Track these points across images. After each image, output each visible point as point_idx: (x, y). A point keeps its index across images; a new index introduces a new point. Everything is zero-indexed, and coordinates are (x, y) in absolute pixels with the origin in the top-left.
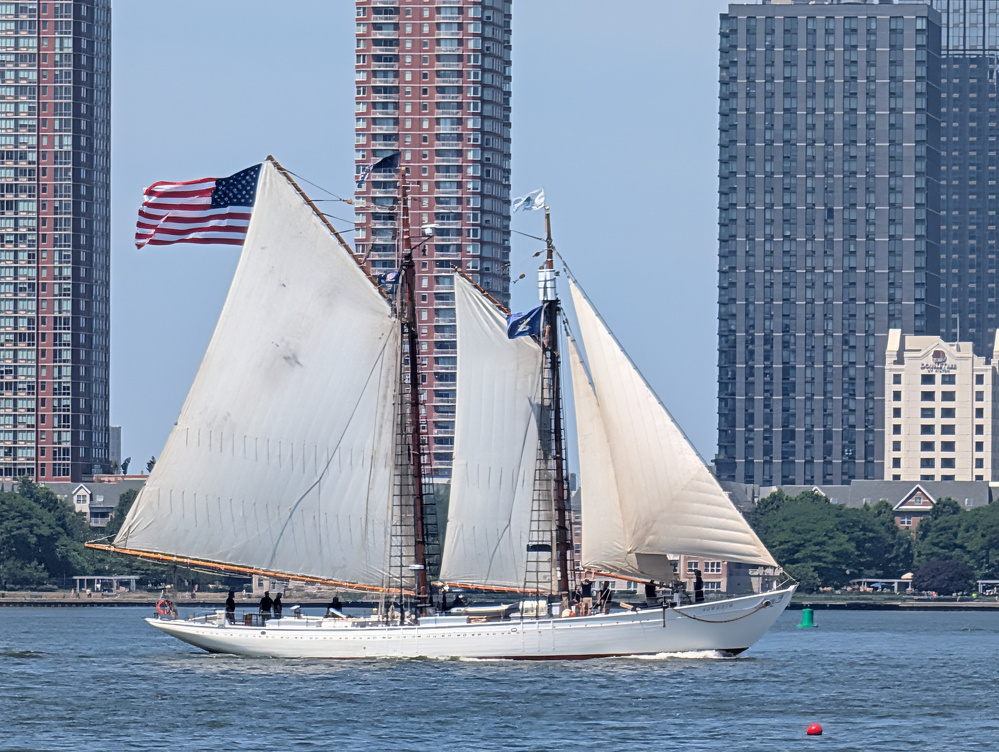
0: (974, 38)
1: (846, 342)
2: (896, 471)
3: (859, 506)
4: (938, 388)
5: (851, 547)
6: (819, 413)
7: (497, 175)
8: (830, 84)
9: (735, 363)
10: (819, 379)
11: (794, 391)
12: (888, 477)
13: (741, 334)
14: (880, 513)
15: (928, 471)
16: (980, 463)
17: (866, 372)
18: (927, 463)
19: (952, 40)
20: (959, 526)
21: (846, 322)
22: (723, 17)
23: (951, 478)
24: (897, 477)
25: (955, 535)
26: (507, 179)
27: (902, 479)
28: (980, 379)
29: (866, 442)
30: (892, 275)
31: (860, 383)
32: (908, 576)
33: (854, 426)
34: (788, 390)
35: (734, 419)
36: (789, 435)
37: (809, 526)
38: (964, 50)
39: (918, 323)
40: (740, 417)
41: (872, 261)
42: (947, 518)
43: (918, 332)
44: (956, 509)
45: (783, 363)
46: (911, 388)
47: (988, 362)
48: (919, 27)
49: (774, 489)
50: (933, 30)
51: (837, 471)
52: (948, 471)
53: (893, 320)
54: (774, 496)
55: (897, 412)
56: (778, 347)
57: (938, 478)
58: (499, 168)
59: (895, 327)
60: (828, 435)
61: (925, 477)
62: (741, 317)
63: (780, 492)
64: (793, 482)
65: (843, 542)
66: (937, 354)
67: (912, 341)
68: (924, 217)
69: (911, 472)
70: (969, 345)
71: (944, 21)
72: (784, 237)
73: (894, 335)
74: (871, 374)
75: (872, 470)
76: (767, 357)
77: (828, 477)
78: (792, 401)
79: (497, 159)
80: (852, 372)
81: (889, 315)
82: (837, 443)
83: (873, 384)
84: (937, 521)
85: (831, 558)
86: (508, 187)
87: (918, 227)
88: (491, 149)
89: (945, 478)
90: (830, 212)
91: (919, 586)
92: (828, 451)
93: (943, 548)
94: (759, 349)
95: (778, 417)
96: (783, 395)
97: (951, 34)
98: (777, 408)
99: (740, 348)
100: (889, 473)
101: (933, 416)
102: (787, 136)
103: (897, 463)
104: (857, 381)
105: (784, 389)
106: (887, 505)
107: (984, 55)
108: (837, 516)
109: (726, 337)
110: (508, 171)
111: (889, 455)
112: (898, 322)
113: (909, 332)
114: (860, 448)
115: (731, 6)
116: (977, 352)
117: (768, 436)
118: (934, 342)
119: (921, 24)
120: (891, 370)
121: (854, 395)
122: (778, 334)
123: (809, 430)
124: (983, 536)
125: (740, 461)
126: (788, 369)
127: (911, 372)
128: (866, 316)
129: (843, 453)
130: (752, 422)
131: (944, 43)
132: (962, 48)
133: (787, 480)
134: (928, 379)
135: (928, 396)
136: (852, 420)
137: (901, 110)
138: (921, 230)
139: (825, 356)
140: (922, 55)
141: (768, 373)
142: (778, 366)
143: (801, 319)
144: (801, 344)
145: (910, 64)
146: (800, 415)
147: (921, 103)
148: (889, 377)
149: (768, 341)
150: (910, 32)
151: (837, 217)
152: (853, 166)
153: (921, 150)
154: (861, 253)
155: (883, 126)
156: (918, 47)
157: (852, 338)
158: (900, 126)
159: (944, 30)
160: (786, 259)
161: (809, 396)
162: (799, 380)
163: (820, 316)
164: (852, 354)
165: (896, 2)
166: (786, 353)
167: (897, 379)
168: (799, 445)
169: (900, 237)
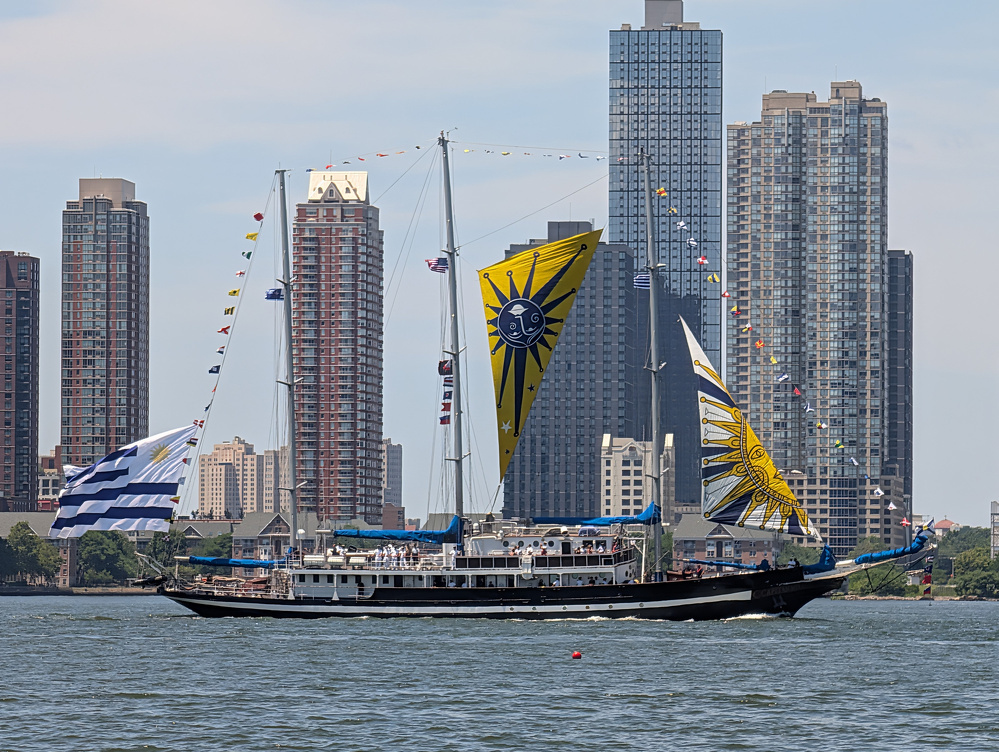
1: (578, 441)
4: (632, 468)
6: (563, 483)
7: (375, 344)
10: (563, 463)
11: (548, 471)
17: (591, 459)
19: (640, 264)
21: (578, 430)
22: (506, 251)
26: (381, 346)
29: (590, 500)
30: (605, 402)
31: (587, 465)
33: (583, 491)
34: (545, 470)
35: (513, 487)
36: (544, 497)
39: (620, 430)
40: (517, 485)
41: (593, 395)
43: (621, 435)
45: (542, 454)
46: (617, 468)
47: (661, 453)
48: (621, 258)
50: (629, 260)
53: (605, 429)
55: (608, 483)
56: (538, 444)
58: (376, 340)
59: (607, 433)
60: (568, 496)
66: (632, 449)
67: (617, 441)
68: (624, 368)
70: (650, 443)
71: (635, 255)
73: (607, 438)
74: (593, 460)
76: (533, 451)
78: (547, 476)
79: (375, 335)
80: (582, 457)
81: (604, 426)
82: (573, 500)
83: (594, 467)
86: (382, 351)
87: (620, 374)
90: (569, 365)
92: (568, 505)
95: (539, 485)
96: (542, 473)
97: (639, 262)
98: (539, 480)
101: (629, 485)
103: (608, 512)
104: (585, 464)
105: (542, 469)
107: (659, 274)
110: (382, 342)
111: (604, 507)
112: (609, 430)
113: (615, 436)
114: (587, 503)
115: (511, 246)
117: (533, 497)
118: (629, 441)
119: (622, 256)
120: (604, 458)
121: (583, 472)
122: (539, 437)
123: (557, 492)
125: (517, 511)
126: (544, 458)
127: (617, 459)
128: (590, 426)
129: (577, 506)
130: (523, 488)
131: (635, 267)
132: (645, 270)
134: (626, 463)
135: (626, 473)
136: (582, 486)
137: (610, 306)
138: (621, 376)
139: (566, 450)
140: (622, 274)
141: (533, 460)
142: (539, 455)
143: (552, 428)
144: (552, 442)
145: (615, 279)
146: (552, 484)
147: (622, 302)
148: (603, 462)
149: (533, 441)
150: (615, 261)
151: (573, 369)
152: (582, 339)
153: (622, 330)
154: (587, 389)
155: (600, 315)
156: (620, 269)
157: (582, 439)
158: (610, 315)
159: (635, 260)
160: (544, 393)
161: (557, 473)
162: (551, 464)
163: (563, 426)
164: (582, 448)
165: (607, 243)
166: (544, 448)
167: (608, 463)
168: (551, 502)
169: (610, 380)
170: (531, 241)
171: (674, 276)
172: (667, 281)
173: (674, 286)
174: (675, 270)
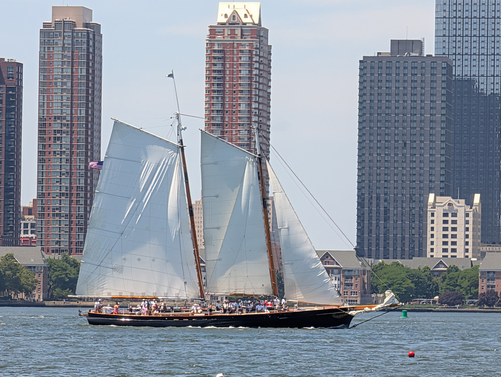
0: (466, 71)
1: (411, 198)
2: (432, 254)
3: (416, 268)
4: (450, 218)
5: (413, 285)
6: (399, 229)
7: (265, 127)
8: (406, 90)
9: (364, 207)
10: (400, 214)
11: (389, 220)
12: (428, 256)
13: (367, 195)
14: (425, 271)
15: (445, 254)
16: (467, 251)
17: (420, 212)
18: (445, 250)
19: (457, 71)
20: (458, 277)
21: (411, 190)
22: (361, 61)
23: (455, 256)
24: (432, 256)
25: (457, 280)
26: (269, 129)
27: (434, 257)
28: (467, 215)
29: (419, 241)
30: (431, 171)
31: (417, 216)
32: (437, 297)
33: (414, 235)
34: (386, 219)
35: (363, 231)
36: (386, 238)
37: (395, 276)
38: (462, 76)
39: (442, 191)
40: (366, 230)
41: (422, 165)
42: (453, 274)
43: (442, 195)
44: (457, 270)
45: (385, 208)
46: (439, 218)
47: (471, 208)
48: (443, 66)
49: (380, 261)
50: (449, 68)
51: (407, 253)
52: (454, 254)
53: (431, 190)
54: (380, 264)
55: (432, 229)
56: (382, 201)
57: (449, 257)
58: (265, 124)
59: (432, 193)
60: (403, 238)
61: (444, 256)
62: (367, 188)
63: (383, 262)
64: (388, 258)
65: (409, 283)
66: (450, 204)
67: (439, 199)
68: (444, 146)
69: (438, 254)
70: (464, 200)
71: (454, 64)
72: (386, 154)
73: (431, 197)
74: (421, 213)
75: (422, 253)
76: (378, 205)
77: (403, 256)
78: (388, 224)
79: (264, 121)
80: (413, 211)
81: (430, 188)
82: (407, 242)
83: (422, 217)
84: (449, 275)
85: (404, 290)
86: (269, 132)
87: (442, 150)
88: (262, 117)
89: (452, 256)
90: (405, 144)
91: (441, 302)
92: (403, 245)
93: (452, 286)
94: (374, 202)
95: (382, 230)
96: (384, 221)
97: (457, 70)
98: (382, 227)
99: (366, 201)
100: (429, 254)
102: (387, 112)
103: (432, 250)
104: (416, 215)
105: (385, 219)
106: (428, 268)
107: (471, 78)
108: (407, 272)
109: (361, 197)
110: (269, 126)
111: (429, 247)
112: (433, 191)
113: (438, 196)
114: (417, 243)
115: (364, 57)
116: (467, 204)
117: (378, 238)
118: (448, 199)
120: (430, 211)
121: (414, 221)
122: (382, 195)
123: (395, 235)
124: (469, 281)
125: (366, 249)
126: (386, 211)
127: (439, 212)
128: (420, 188)
129: (410, 246)
130: (371, 233)
131: (454, 73)
132: (461, 75)
133: (386, 257)
134: (445, 215)
135: (445, 222)
136: (413, 232)
137: (435, 101)
138: (443, 152)
139: (402, 205)
140: (444, 78)
141: (378, 212)
142: (382, 209)
143: (392, 190)
144: (392, 200)
145: (439, 82)
146: (391, 229)
147: (444, 98)
148: (429, 214)
149: (378, 198)
150: (439, 68)
151: (408, 146)
152: (415, 125)
153: (444, 118)
154: (418, 161)
155: (427, 108)
156: (443, 75)
157: (413, 197)
158: (435, 108)
159: (454, 68)
160: (386, 164)
161: (395, 222)
162: (391, 215)
163: (400, 188)
164: (414, 204)
165: (434, 56)
166: (386, 204)
167: (433, 215)
168: (391, 242)
169: (434, 155)
170: (378, 53)
171: (482, 79)
172: (477, 83)
173: (482, 87)
174: (482, 76)
